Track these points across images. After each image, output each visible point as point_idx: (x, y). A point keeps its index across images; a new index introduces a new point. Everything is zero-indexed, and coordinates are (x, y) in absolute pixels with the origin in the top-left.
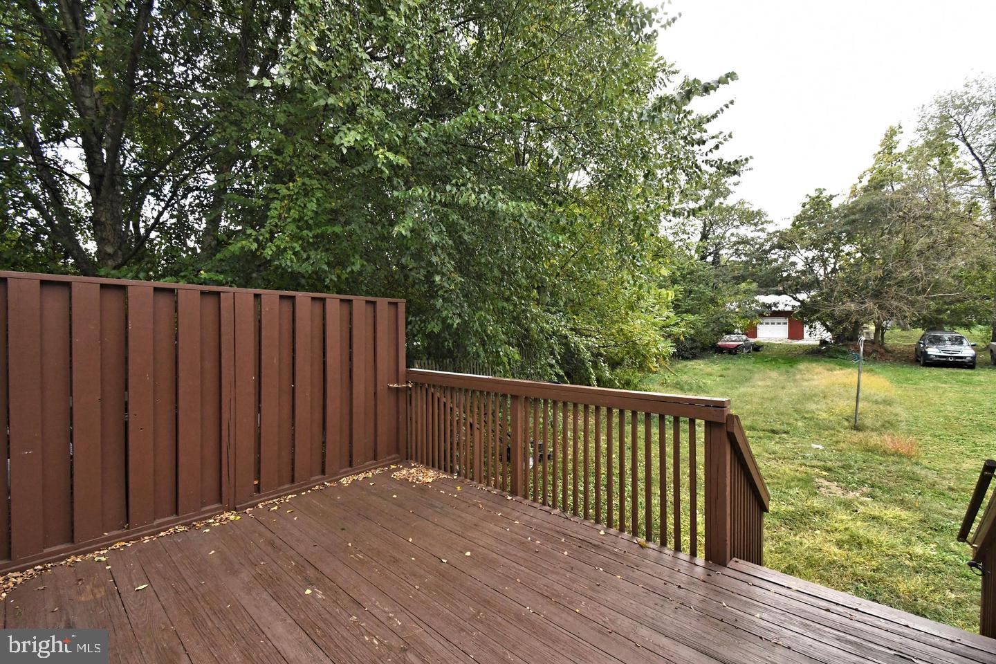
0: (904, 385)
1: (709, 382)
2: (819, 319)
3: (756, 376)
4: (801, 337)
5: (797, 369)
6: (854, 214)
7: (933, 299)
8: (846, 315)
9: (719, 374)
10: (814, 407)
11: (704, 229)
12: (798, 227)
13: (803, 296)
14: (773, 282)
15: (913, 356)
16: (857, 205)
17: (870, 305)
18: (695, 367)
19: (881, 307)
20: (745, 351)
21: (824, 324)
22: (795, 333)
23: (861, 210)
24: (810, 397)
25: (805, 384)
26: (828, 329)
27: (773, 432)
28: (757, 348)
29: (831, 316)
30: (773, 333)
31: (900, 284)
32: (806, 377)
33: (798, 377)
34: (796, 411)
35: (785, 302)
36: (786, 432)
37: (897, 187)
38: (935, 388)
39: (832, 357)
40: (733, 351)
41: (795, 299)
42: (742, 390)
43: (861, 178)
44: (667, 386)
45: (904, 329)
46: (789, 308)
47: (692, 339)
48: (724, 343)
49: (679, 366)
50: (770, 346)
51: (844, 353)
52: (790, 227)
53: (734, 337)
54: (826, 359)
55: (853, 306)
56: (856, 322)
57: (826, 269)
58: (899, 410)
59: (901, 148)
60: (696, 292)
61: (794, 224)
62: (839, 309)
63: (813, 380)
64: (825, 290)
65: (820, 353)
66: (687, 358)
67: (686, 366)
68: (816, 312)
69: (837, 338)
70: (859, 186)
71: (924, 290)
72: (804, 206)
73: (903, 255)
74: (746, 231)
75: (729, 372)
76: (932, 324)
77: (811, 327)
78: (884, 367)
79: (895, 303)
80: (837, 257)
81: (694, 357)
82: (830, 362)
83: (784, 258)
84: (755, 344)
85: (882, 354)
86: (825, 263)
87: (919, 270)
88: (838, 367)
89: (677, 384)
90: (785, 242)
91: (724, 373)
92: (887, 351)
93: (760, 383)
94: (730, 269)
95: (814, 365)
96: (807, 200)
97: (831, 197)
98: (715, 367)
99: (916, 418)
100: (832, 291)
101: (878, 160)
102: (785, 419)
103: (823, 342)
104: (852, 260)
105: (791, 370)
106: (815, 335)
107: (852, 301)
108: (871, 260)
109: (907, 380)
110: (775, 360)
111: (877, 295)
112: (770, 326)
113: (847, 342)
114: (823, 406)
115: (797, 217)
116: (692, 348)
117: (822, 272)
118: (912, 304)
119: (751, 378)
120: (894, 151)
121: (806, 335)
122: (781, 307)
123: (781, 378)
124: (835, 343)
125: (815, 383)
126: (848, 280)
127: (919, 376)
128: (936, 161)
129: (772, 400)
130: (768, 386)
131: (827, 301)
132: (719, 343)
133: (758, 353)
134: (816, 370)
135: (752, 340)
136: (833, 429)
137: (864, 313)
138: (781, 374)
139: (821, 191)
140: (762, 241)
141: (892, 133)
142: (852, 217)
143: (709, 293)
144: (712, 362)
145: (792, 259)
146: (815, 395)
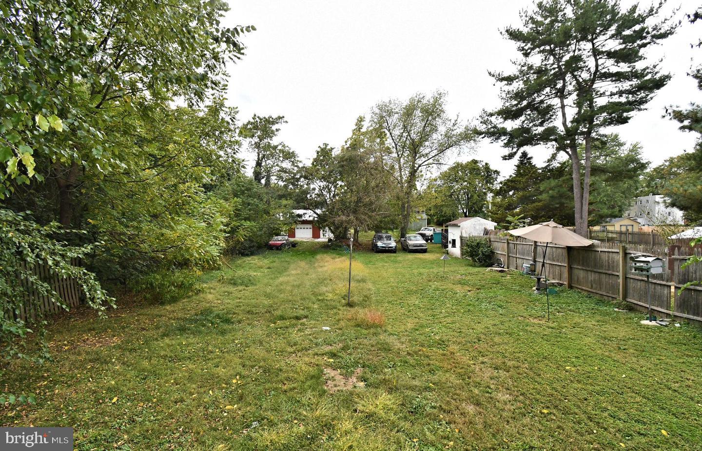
0: (369, 266)
1: (259, 274)
2: (327, 225)
3: (292, 266)
4: (319, 237)
5: (316, 259)
6: (343, 161)
7: (379, 215)
8: (341, 223)
9: (267, 266)
10: (324, 289)
11: (258, 158)
12: (315, 166)
13: (319, 211)
14: (302, 201)
15: (371, 247)
16: (344, 157)
17: (352, 217)
18: (252, 262)
19: (357, 219)
20: (287, 247)
21: (330, 229)
22: (316, 235)
23: (346, 160)
24: (322, 281)
25: (320, 270)
26: (332, 232)
27: (298, 318)
28: (294, 245)
29: (333, 223)
30: (304, 235)
31: (365, 205)
32: (321, 264)
33: (316, 265)
34: (314, 294)
35: (309, 215)
36: (306, 317)
37: (362, 150)
38: (383, 266)
39: (334, 249)
40: (279, 248)
41: (315, 213)
42: (281, 279)
43: (346, 142)
44: (223, 283)
45: (366, 232)
46: (311, 219)
47: (250, 240)
48: (273, 242)
49: (239, 262)
50: (302, 242)
51: (340, 247)
52: (311, 166)
53: (280, 238)
54: (332, 251)
55: (344, 218)
56: (346, 228)
57: (330, 194)
58: (370, 285)
59: (364, 130)
60: (252, 205)
61: (313, 164)
62: (337, 220)
63: (325, 266)
64: (330, 207)
65: (328, 247)
66: (247, 255)
67: (244, 262)
68: (326, 221)
69: (336, 237)
70: (345, 147)
71: (375, 210)
72: (318, 153)
73: (366, 188)
74: (286, 165)
75: (275, 264)
76: (378, 229)
77: (324, 231)
78: (359, 254)
79: (363, 217)
80: (335, 187)
81: (252, 254)
82: (333, 253)
83: (307, 185)
84: (293, 242)
85: (357, 246)
86: (329, 191)
87: (373, 198)
88: (337, 256)
89: (231, 280)
90: (309, 174)
91: (271, 265)
92: (360, 245)
93: (293, 272)
94: (276, 189)
95: (325, 255)
96: (319, 150)
97: (332, 149)
98: (266, 261)
99: (378, 289)
100: (334, 208)
101: (354, 134)
102: (306, 303)
103: (330, 240)
104: (343, 190)
105: (313, 260)
106: (326, 236)
107: (344, 215)
108: (352, 190)
109: (370, 262)
110: (304, 253)
111: (355, 212)
112: (302, 230)
113: (341, 240)
114: (330, 288)
115: (314, 159)
116: (250, 247)
117: (328, 196)
118: (370, 217)
119: (288, 268)
120: (361, 130)
121: (321, 235)
122: (306, 218)
123: (307, 266)
124: (336, 240)
125: (325, 269)
126: (342, 201)
127: (375, 259)
128: (378, 140)
129: (298, 286)
130: (298, 274)
131: (331, 214)
132: (270, 242)
133: (295, 249)
134: (326, 259)
135: (292, 239)
136: (335, 308)
137: (349, 222)
138: (307, 264)
139: (326, 145)
140: (295, 172)
141: (361, 120)
142: (342, 163)
143: (262, 206)
144: (264, 257)
145: (312, 186)
146: (325, 279)
